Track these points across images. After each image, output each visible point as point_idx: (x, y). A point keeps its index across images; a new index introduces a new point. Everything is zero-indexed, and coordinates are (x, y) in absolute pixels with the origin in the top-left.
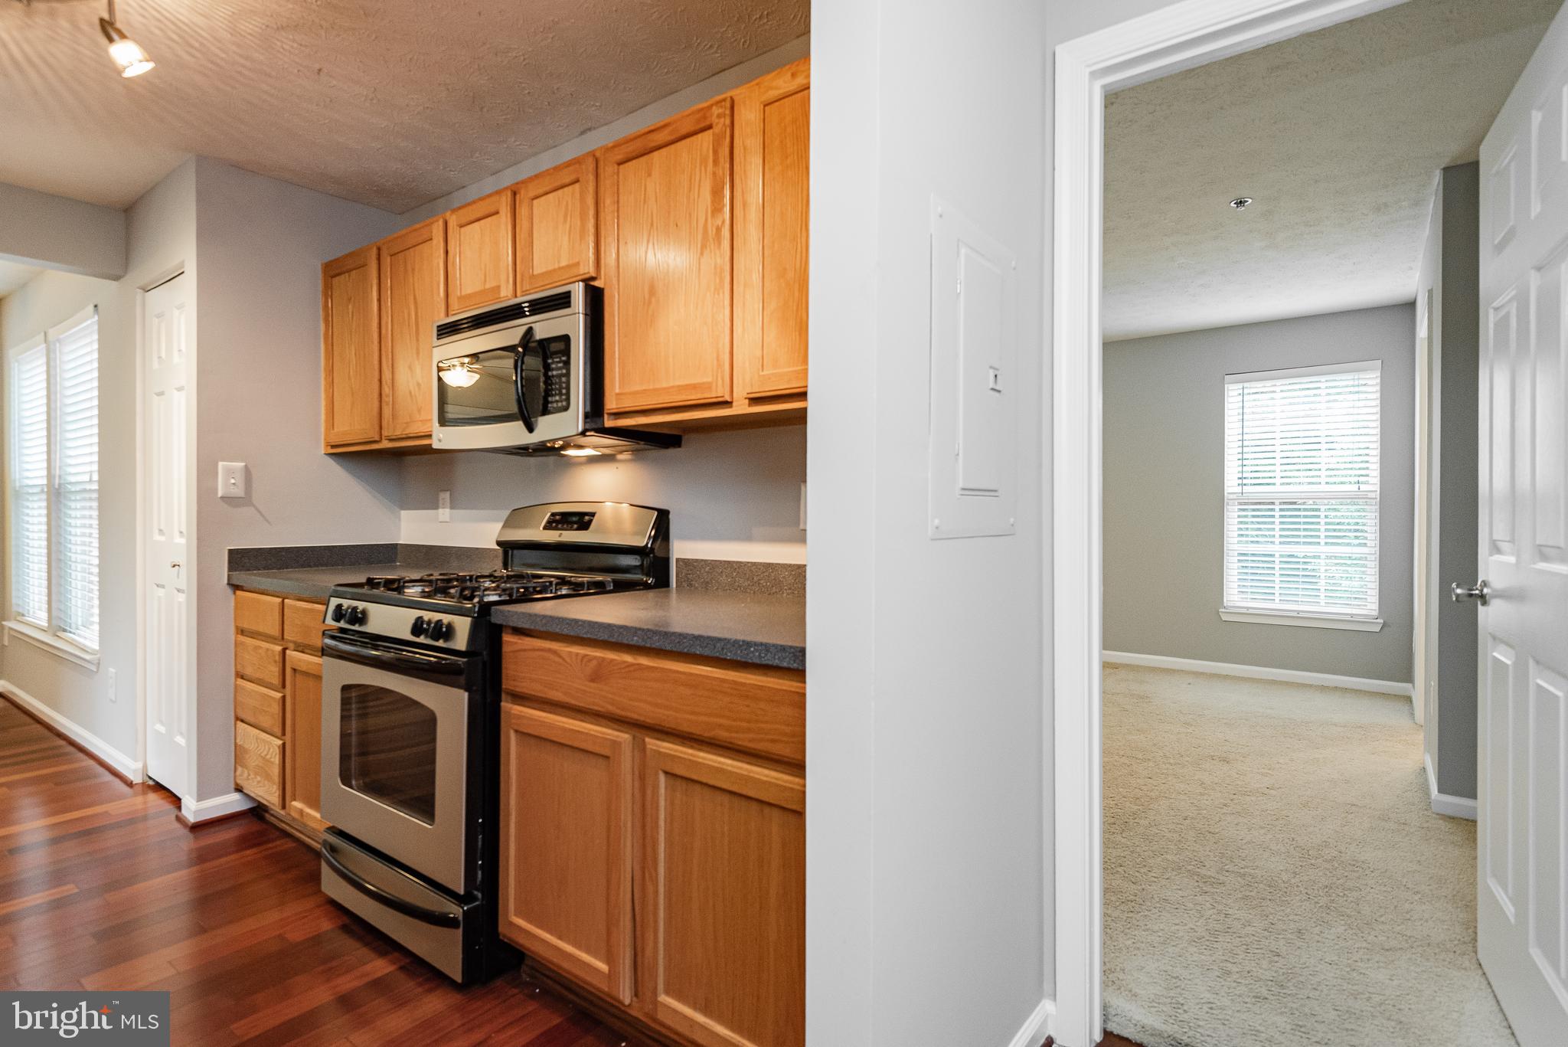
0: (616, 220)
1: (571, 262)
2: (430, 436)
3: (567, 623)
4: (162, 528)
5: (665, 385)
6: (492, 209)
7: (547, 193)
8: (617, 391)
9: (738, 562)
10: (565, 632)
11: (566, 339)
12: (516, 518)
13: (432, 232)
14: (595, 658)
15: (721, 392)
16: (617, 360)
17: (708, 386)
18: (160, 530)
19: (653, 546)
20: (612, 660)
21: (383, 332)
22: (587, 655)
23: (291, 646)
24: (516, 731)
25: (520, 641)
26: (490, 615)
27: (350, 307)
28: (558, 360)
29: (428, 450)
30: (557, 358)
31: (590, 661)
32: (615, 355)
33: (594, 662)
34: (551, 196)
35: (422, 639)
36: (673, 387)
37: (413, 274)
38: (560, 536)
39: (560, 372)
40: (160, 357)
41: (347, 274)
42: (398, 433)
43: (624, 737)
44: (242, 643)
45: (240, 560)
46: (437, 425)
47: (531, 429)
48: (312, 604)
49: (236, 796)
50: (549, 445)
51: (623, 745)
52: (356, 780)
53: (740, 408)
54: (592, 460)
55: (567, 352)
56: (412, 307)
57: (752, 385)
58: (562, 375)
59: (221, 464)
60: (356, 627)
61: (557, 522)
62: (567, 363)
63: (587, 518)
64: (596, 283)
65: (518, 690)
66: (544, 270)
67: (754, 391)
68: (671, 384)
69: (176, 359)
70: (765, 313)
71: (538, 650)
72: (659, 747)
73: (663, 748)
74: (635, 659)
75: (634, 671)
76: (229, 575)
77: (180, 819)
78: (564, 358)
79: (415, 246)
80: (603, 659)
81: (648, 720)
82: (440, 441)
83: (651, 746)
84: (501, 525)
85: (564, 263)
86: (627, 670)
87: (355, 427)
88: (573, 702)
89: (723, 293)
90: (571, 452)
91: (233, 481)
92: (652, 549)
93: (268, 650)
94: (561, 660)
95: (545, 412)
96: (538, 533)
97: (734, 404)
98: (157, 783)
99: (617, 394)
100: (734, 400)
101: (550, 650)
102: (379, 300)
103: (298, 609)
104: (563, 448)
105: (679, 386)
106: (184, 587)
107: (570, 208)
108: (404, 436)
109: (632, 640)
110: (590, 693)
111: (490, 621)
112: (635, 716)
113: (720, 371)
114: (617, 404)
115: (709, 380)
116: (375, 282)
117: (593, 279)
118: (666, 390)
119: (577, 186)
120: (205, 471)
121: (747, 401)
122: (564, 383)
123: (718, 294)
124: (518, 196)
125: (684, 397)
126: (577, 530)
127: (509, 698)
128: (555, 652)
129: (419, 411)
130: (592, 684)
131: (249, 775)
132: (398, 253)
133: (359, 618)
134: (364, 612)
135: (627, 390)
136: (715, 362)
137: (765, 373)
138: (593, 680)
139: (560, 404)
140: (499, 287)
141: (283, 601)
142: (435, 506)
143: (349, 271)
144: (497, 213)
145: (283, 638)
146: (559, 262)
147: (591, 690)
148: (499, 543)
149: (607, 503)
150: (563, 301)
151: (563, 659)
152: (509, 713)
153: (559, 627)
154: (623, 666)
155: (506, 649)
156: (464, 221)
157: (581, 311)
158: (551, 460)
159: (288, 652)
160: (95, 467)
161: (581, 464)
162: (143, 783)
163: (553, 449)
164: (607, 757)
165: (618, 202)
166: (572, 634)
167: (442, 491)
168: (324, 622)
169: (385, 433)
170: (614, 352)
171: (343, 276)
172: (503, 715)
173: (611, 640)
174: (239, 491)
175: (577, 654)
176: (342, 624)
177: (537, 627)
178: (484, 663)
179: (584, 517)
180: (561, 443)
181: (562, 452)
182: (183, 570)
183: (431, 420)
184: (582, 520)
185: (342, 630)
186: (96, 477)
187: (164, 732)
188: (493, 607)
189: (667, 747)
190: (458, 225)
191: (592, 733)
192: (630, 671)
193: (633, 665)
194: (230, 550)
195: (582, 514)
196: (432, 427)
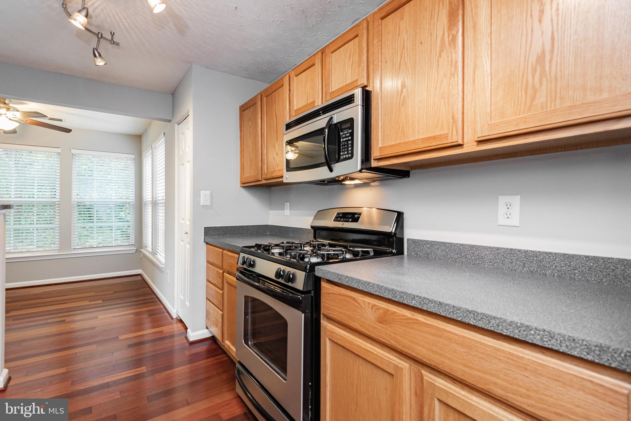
0: (380, 51)
1: (352, 81)
2: (282, 177)
3: (362, 283)
4: (183, 218)
5: (411, 139)
6: (311, 64)
7: (339, 48)
8: (380, 146)
9: (450, 243)
10: (361, 288)
11: (351, 121)
12: (320, 214)
13: (283, 82)
14: (382, 308)
15: (456, 138)
16: (380, 129)
17: (446, 136)
18: (182, 219)
19: (396, 232)
20: (395, 312)
21: (263, 131)
22: (376, 305)
23: (226, 272)
24: (329, 339)
25: (332, 288)
26: (314, 271)
27: (250, 123)
28: (347, 132)
29: (282, 184)
30: (346, 131)
31: (378, 309)
32: (379, 126)
33: (382, 311)
34: (342, 49)
35: (280, 280)
36: (418, 140)
37: (275, 103)
38: (342, 225)
39: (348, 138)
40: (182, 150)
41: (249, 109)
42: (269, 176)
43: (404, 365)
44: (209, 267)
45: (208, 231)
46: (285, 171)
47: (331, 170)
48: (233, 254)
49: (207, 331)
50: (337, 179)
51: (404, 370)
52: (251, 341)
53: (470, 147)
54: (357, 186)
55: (352, 127)
56: (275, 119)
57: (482, 132)
58: (349, 140)
59: (202, 192)
60: (250, 269)
61: (341, 218)
62: (352, 134)
63: (356, 216)
64: (367, 89)
65: (330, 315)
66: (338, 88)
67: (484, 136)
68: (416, 138)
69: (187, 150)
70: (493, 83)
71: (343, 295)
72: (435, 381)
73: (438, 383)
74: (412, 315)
75: (412, 323)
76: (204, 238)
77: (186, 338)
78: (350, 131)
79: (276, 90)
80: (388, 310)
81: (424, 360)
82: (287, 179)
83: (427, 379)
84: (313, 218)
85: (348, 82)
86: (406, 321)
87: (251, 175)
88: (367, 333)
89: (458, 75)
90: (347, 182)
91: (206, 199)
92: (395, 234)
93: (217, 271)
94: (358, 305)
95: (338, 160)
96: (330, 223)
97: (465, 146)
98: (181, 319)
99: (380, 148)
100: (465, 143)
101: (350, 297)
102: (261, 118)
103: (228, 255)
104: (344, 180)
105: (422, 139)
106: (189, 242)
107: (352, 52)
108: (271, 178)
109: (412, 303)
110: (379, 329)
111: (315, 275)
112: (414, 354)
113: (454, 125)
114: (380, 153)
115: (446, 132)
116: (260, 110)
117: (366, 86)
118: (414, 142)
119: (357, 39)
120: (196, 195)
121: (476, 143)
122: (350, 144)
123: (454, 77)
124: (324, 54)
125: (427, 145)
126: (351, 222)
127: (325, 319)
128: (354, 299)
129: (277, 166)
130: (379, 324)
131: (210, 324)
132: (269, 95)
133: (252, 265)
134: (254, 261)
135: (386, 145)
136: (451, 120)
137: (493, 122)
138: (380, 322)
139: (347, 156)
140: (314, 102)
141: (223, 251)
142: (283, 209)
143: (249, 107)
144: (314, 65)
145: (222, 268)
146: (346, 82)
147: (379, 328)
148: (312, 227)
149: (365, 208)
150: (349, 100)
151: (360, 304)
152: (325, 328)
153: (356, 284)
154: (404, 318)
155: (323, 291)
156: (298, 73)
157: (359, 104)
158: (336, 187)
159: (224, 273)
160: (164, 194)
161: (351, 188)
162: (177, 318)
163: (339, 181)
164: (393, 375)
165: (381, 40)
166: (365, 290)
167: (286, 202)
168: (237, 264)
169: (264, 177)
170: (379, 124)
171: (247, 110)
172: (322, 328)
173: (394, 299)
174: (208, 203)
175: (369, 303)
176: (245, 266)
177: (343, 283)
178: (312, 297)
179: (355, 215)
180: (342, 177)
181: (343, 183)
182: (189, 235)
183: (283, 169)
184: (354, 217)
185: (245, 269)
186: (164, 198)
187: (183, 299)
188: (316, 267)
189: (441, 383)
190: (295, 76)
191: (380, 355)
192: (409, 323)
193: (411, 319)
194: (205, 228)
195: (354, 214)
196: (283, 172)
